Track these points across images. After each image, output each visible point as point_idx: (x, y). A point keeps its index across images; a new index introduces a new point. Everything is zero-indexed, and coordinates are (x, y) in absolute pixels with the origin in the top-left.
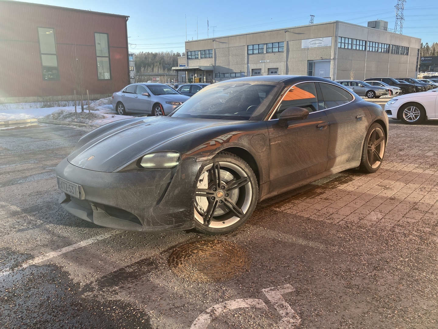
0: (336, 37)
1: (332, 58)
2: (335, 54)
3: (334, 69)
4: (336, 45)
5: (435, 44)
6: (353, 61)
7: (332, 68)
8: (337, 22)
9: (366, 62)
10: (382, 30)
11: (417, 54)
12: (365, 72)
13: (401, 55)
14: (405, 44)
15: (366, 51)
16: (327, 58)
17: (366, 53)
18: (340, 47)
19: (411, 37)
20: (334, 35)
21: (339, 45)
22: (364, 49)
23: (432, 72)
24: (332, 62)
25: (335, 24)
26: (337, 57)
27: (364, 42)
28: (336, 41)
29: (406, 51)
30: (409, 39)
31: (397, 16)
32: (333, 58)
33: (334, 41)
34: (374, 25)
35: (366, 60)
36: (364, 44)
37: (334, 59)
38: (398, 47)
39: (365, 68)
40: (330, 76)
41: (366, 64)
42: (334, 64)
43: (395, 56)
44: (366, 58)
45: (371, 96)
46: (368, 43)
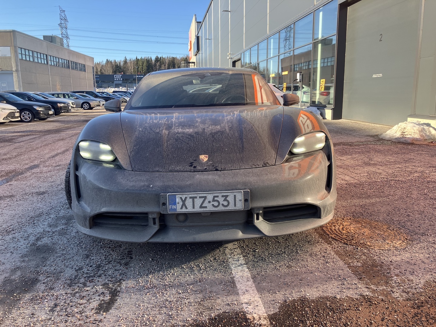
0: (15, 47)
1: (14, 69)
2: (17, 66)
3: (19, 82)
4: (17, 56)
5: (96, 64)
6: (37, 74)
7: (16, 80)
8: (14, 32)
9: (50, 76)
10: (59, 46)
11: (92, 71)
12: (51, 86)
13: (80, 72)
14: (81, 61)
15: (49, 65)
16: (7, 70)
17: (49, 67)
18: (21, 58)
19: (85, 56)
20: (13, 45)
21: (20, 57)
22: (46, 62)
23: (102, 89)
24: (15, 74)
25: (12, 33)
26: (20, 69)
27: (45, 56)
28: (16, 52)
29: (83, 68)
30: (84, 57)
31: (62, 34)
32: (16, 69)
33: (14, 52)
34: (50, 39)
35: (50, 74)
36: (45, 58)
37: (17, 71)
38: (76, 64)
39: (50, 82)
40: (14, 89)
41: (50, 78)
42: (18, 76)
43: (74, 72)
44: (49, 72)
45: (87, 108)
46: (49, 57)
